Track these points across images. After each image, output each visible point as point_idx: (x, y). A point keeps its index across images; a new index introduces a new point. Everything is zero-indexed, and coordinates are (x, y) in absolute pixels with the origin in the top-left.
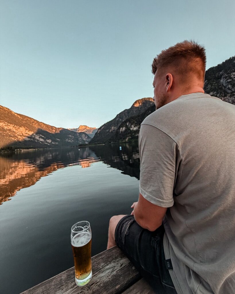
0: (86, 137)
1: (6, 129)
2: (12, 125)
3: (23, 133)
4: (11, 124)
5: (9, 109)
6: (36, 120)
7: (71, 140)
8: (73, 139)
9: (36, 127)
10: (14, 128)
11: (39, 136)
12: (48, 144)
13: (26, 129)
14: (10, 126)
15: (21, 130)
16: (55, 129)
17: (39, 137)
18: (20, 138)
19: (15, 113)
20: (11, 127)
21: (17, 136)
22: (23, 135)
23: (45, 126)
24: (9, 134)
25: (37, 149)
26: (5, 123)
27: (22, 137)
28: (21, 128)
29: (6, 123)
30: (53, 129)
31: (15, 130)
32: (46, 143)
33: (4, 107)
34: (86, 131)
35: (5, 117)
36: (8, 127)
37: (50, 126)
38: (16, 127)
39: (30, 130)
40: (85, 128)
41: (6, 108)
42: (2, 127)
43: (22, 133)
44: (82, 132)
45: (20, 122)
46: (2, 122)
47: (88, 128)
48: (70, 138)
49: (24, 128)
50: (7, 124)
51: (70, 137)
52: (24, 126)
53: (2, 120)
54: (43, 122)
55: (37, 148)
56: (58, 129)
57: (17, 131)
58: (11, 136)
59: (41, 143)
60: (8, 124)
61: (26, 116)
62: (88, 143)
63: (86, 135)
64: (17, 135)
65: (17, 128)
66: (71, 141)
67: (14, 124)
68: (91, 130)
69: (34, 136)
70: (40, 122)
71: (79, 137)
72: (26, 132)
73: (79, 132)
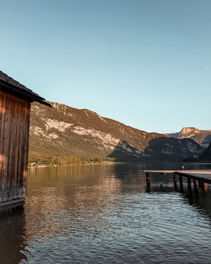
0: (194, 147)
1: (93, 136)
2: (99, 132)
3: (109, 140)
4: (98, 130)
5: (96, 113)
6: (122, 124)
7: (169, 151)
8: (172, 150)
9: (122, 134)
10: (100, 135)
11: (126, 145)
12: (138, 157)
13: (112, 136)
14: (97, 133)
15: (107, 138)
16: (145, 135)
17: (127, 147)
18: (106, 148)
19: (102, 117)
20: (98, 134)
21: (104, 145)
22: (109, 143)
23: (133, 131)
24: (96, 142)
25: (124, 163)
26: (92, 130)
27: (108, 147)
28: (107, 135)
29: (94, 129)
30: (143, 135)
31: (101, 138)
32: (134, 155)
33: (92, 112)
34: (194, 137)
35: (92, 122)
36: (95, 135)
37: (139, 130)
38: (103, 134)
39: (116, 137)
40: (192, 131)
41: (94, 112)
42: (90, 135)
43: (108, 142)
44: (187, 138)
45: (107, 127)
46: (91, 128)
47: (197, 132)
48: (167, 149)
49: (110, 134)
50: (94, 131)
51: (167, 147)
52: (110, 133)
53: (90, 126)
54: (130, 126)
55: (124, 161)
56: (149, 135)
57: (103, 139)
58: (98, 145)
59: (128, 154)
60: (96, 131)
61: (112, 120)
62: (198, 157)
63: (194, 143)
64: (103, 143)
65: (104, 135)
66: (169, 153)
67: (101, 130)
68: (203, 135)
69: (121, 145)
70: (127, 125)
71: (182, 147)
72: (112, 140)
73: (181, 138)
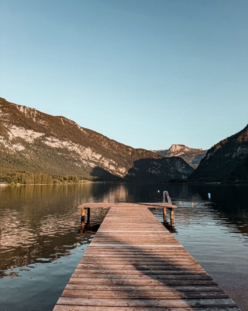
0: (182, 166)
1: (69, 150)
2: (77, 145)
3: (89, 156)
4: (75, 143)
5: (74, 122)
6: (106, 137)
7: (156, 171)
8: (159, 169)
9: (105, 148)
10: (78, 149)
11: (108, 162)
12: (121, 175)
13: (93, 151)
14: (74, 146)
15: (87, 152)
16: (131, 151)
17: (109, 164)
18: (85, 164)
19: (81, 128)
20: (75, 148)
21: (82, 160)
22: (88, 159)
23: (117, 146)
24: (73, 157)
25: (105, 182)
26: (69, 142)
27: (87, 163)
28: (87, 149)
29: (71, 142)
30: (128, 151)
31: (79, 152)
32: (117, 173)
33: (70, 120)
34: (183, 155)
35: (69, 133)
36: (72, 148)
37: (125, 145)
38: (82, 147)
39: (97, 152)
40: (182, 149)
41: (72, 121)
42: (66, 148)
43: (88, 157)
44: (176, 156)
45: (87, 140)
46: (67, 141)
47: (187, 150)
48: (154, 167)
49: (91, 148)
50: (71, 143)
51: (154, 165)
52: (91, 147)
53: (66, 138)
54: (115, 140)
55: (105, 181)
56: (136, 151)
57: (82, 154)
58: (75, 161)
59: (111, 172)
60: (73, 144)
61: (93, 131)
62: (186, 177)
63: (183, 162)
64: (81, 159)
65: (83, 149)
66: (156, 173)
67: (80, 143)
68: (193, 153)
69: (103, 161)
70: (111, 139)
71: (170, 166)
72: (92, 156)
73: (170, 156)
